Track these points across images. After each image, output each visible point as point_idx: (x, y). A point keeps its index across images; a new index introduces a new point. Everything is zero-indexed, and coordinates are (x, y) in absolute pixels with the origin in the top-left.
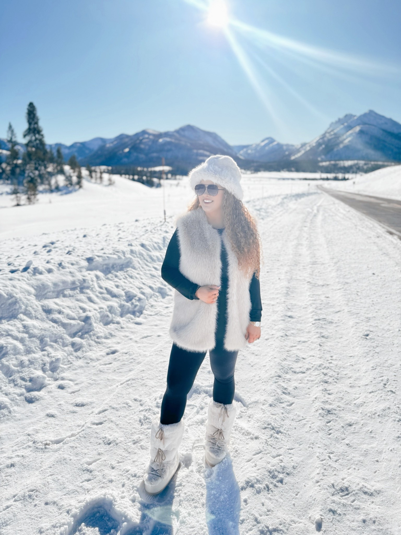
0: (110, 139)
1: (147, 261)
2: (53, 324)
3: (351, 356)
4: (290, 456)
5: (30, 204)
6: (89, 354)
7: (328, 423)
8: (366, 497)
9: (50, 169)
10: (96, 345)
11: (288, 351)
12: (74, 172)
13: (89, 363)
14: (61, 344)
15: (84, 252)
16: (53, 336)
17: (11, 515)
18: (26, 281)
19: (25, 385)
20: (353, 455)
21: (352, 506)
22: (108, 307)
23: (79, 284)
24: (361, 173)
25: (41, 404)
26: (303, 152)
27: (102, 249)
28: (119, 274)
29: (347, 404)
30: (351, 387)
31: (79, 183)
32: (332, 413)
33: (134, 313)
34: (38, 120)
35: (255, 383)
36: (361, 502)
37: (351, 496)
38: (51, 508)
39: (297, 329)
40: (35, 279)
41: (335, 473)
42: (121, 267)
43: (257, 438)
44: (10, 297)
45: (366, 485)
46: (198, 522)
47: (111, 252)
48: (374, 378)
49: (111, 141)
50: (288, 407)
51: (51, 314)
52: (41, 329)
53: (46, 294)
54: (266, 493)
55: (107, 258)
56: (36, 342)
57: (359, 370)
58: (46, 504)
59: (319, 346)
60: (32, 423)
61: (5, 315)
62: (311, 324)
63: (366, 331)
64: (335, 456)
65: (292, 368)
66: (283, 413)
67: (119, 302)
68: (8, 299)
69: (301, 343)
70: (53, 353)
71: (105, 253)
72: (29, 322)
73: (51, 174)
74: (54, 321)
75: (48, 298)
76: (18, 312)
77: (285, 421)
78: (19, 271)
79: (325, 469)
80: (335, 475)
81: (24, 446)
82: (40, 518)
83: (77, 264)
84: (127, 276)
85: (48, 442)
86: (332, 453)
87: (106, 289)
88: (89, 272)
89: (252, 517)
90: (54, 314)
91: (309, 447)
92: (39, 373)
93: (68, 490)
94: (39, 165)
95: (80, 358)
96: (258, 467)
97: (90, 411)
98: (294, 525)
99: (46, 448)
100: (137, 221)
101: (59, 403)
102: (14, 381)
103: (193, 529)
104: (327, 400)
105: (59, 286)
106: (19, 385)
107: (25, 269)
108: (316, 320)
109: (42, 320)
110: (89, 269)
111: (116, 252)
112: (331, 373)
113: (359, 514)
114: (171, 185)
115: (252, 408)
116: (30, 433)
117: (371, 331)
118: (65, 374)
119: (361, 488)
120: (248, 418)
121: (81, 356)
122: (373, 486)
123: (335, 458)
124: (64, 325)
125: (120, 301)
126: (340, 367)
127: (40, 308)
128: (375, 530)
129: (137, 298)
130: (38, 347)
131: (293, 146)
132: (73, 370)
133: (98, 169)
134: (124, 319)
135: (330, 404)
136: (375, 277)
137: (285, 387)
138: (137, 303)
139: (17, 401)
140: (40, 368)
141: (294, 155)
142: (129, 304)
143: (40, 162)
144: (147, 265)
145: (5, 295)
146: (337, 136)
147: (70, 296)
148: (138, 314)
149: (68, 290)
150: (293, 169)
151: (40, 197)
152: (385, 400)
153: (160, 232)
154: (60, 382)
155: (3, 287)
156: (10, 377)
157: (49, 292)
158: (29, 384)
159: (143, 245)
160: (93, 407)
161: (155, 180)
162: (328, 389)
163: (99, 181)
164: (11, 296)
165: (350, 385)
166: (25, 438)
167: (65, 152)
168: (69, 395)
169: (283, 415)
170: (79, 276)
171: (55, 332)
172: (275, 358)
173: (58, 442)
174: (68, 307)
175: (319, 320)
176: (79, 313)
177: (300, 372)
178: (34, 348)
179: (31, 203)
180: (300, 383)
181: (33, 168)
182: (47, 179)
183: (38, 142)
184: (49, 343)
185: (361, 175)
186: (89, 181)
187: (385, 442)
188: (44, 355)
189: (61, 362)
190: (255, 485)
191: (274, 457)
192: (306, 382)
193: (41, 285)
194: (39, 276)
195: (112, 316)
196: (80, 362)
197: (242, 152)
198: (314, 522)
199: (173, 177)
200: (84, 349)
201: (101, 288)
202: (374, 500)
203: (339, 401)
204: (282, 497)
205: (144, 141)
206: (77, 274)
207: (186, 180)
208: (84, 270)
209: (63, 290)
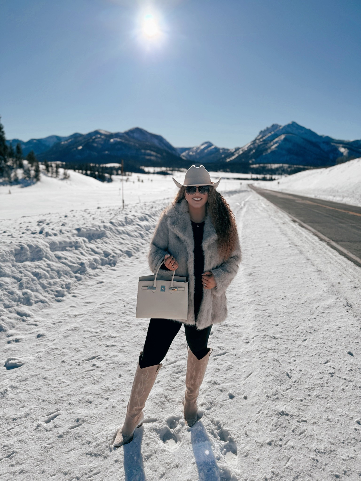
1: (115, 233)
2: (63, 265)
6: (86, 283)
9: (9, 163)
10: (89, 279)
12: (32, 166)
13: (87, 287)
14: (69, 276)
15: (73, 225)
16: (64, 271)
18: (43, 239)
19: (54, 294)
21: (228, 330)
22: (93, 259)
23: (74, 244)
24: (285, 175)
25: (65, 302)
26: (236, 155)
27: (84, 224)
28: (98, 240)
31: (37, 176)
33: (110, 264)
36: (232, 328)
40: (48, 239)
42: (99, 236)
45: (236, 324)
47: (91, 226)
49: (66, 139)
52: (57, 267)
53: (55, 248)
55: (89, 230)
56: (55, 273)
60: (64, 309)
67: (100, 257)
70: (66, 280)
71: (87, 226)
72: (49, 262)
73: (11, 168)
74: (64, 263)
75: (57, 251)
76: (42, 256)
78: (37, 233)
83: (71, 232)
84: (103, 242)
85: (76, 315)
87: (91, 248)
88: (79, 237)
90: (62, 259)
92: (60, 289)
95: (81, 285)
97: (95, 304)
99: (75, 317)
100: (98, 208)
101: (76, 302)
102: (47, 291)
105: (62, 244)
106: (51, 293)
107: (41, 232)
109: (56, 262)
111: (94, 226)
113: (230, 332)
114: (121, 180)
116: (64, 312)
118: (75, 291)
119: (233, 325)
121: (81, 283)
122: (239, 325)
124: (69, 266)
127: (54, 256)
128: (236, 335)
129: (111, 255)
130: (57, 276)
131: (228, 150)
132: (79, 290)
133: (54, 164)
134: (104, 267)
136: (270, 247)
138: (112, 258)
139: (52, 300)
140: (60, 287)
141: (229, 158)
142: (106, 259)
143: (1, 157)
144: (116, 236)
145: (34, 246)
146: (265, 143)
147: (69, 251)
148: (113, 265)
149: (68, 247)
150: (228, 170)
153: (122, 214)
154: (73, 294)
155: (32, 241)
156: (45, 289)
157: (57, 247)
158: (56, 293)
159: (111, 223)
161: (107, 175)
163: (54, 175)
164: (37, 247)
166: (62, 314)
167: (23, 147)
168: (80, 299)
170: (73, 239)
171: (65, 269)
173: (81, 315)
174: (70, 256)
176: (77, 261)
178: (55, 276)
182: (7, 172)
184: (62, 275)
185: (286, 176)
186: (45, 174)
188: (61, 281)
189: (71, 285)
193: (52, 243)
194: (49, 237)
195: (97, 264)
196: (82, 286)
197: (184, 154)
199: (123, 174)
200: (83, 280)
201: (87, 247)
202: (238, 328)
205: (97, 140)
206: (72, 238)
207: (135, 176)
208: (75, 236)
209: (65, 247)
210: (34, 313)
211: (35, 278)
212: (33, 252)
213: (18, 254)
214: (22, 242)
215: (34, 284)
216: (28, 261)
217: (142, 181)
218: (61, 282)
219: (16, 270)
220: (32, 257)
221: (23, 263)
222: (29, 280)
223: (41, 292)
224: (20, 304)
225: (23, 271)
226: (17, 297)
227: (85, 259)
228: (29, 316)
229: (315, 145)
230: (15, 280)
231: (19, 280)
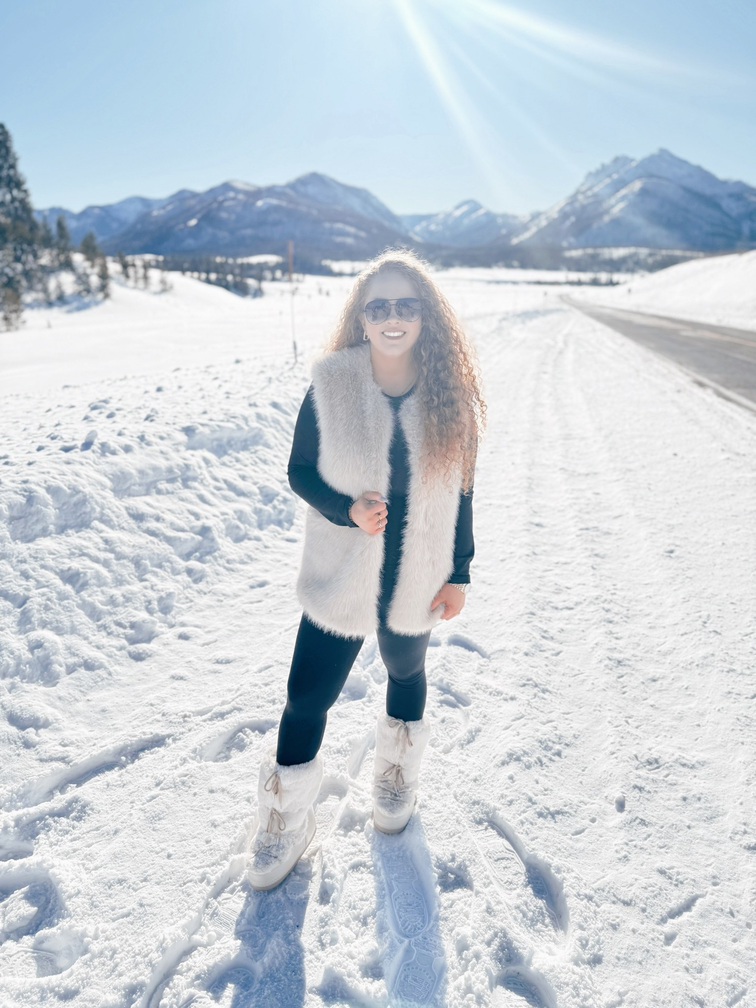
0: (160, 201)
2: (152, 538)
3: (647, 584)
4: (567, 722)
5: (8, 330)
6: (219, 587)
7: (619, 677)
8: (685, 770)
9: (45, 259)
10: (227, 573)
11: (540, 577)
12: (93, 266)
13: (222, 601)
14: (169, 570)
15: (175, 417)
16: (155, 557)
17: (163, 807)
18: (92, 466)
19: (124, 634)
20: (661, 719)
21: (666, 782)
22: (235, 512)
23: (179, 473)
24: (642, 272)
25: (155, 662)
26: (534, 230)
27: (205, 413)
28: (242, 455)
29: (647, 652)
30: (650, 628)
31: (103, 288)
32: (625, 665)
33: (279, 523)
34: (16, 159)
35: (495, 625)
36: (678, 776)
37: (663, 769)
38: (218, 796)
39: (552, 544)
40: (107, 463)
41: (637, 741)
42: (243, 444)
43: (512, 699)
44: (74, 493)
45: (684, 755)
46: (445, 806)
47: (222, 417)
48: (688, 614)
49: (163, 204)
50: (554, 657)
51: (144, 522)
52: (134, 546)
53: (129, 488)
54: (538, 768)
55: (217, 428)
56: (128, 566)
57: (661, 604)
58: (212, 791)
59: (590, 569)
60: (151, 689)
61: (71, 522)
62: (574, 536)
63: (669, 545)
64: (635, 721)
65: (550, 602)
66: (547, 666)
67: (252, 504)
68: (72, 496)
69: (559, 565)
70: (160, 585)
71: (211, 420)
72: (111, 534)
73: (48, 271)
74: (152, 533)
75: (134, 496)
76: (90, 517)
77: (552, 676)
78: (77, 448)
79: (622, 737)
80: (638, 744)
81: (150, 720)
82: (208, 809)
83: (170, 438)
84: (257, 460)
85: (188, 714)
86: (630, 718)
87: (225, 481)
88: (192, 452)
89: (524, 797)
90: (148, 521)
91: (595, 710)
92: (142, 615)
93: (238, 773)
94: (23, 251)
95: (205, 594)
96: (521, 736)
97: (243, 670)
98: (584, 807)
99: (185, 721)
100: (238, 362)
101: (187, 659)
102: (104, 627)
103: (440, 815)
104: (615, 646)
105: (147, 474)
106: (115, 633)
107: (87, 445)
108: (581, 529)
109: (131, 531)
110: (191, 447)
111: (230, 417)
112: (616, 609)
113: (677, 791)
114: (282, 292)
115: (497, 658)
116: (153, 702)
117: (677, 546)
118: (186, 618)
119: (677, 760)
120: (492, 673)
121: (206, 590)
122: (694, 757)
123: (636, 724)
124: (169, 540)
125: (254, 503)
126: (631, 601)
127: (124, 512)
128: (701, 808)
129: (280, 498)
130: (132, 574)
131: (515, 217)
132: (197, 611)
133: (138, 260)
134: (265, 532)
135: (621, 652)
136: (677, 460)
137: (545, 629)
138: (282, 507)
139: (118, 657)
140: (143, 608)
141: (517, 236)
142: (268, 508)
143: (25, 246)
145: (66, 488)
146: (598, 200)
147: (168, 492)
148: (286, 525)
149: (162, 482)
150: (516, 263)
151: (27, 315)
152: (705, 644)
154: (179, 629)
155: (60, 475)
156: (98, 620)
157: (134, 485)
158: (129, 631)
159: (275, 405)
160: (247, 664)
161: (251, 282)
162: (614, 631)
163: (141, 283)
164: (75, 491)
165: (649, 625)
166: (147, 709)
167: (71, 225)
168: (200, 647)
169: (549, 668)
170: (177, 459)
171: (156, 551)
172: (521, 587)
174: (169, 510)
175: (587, 529)
176: (190, 521)
177: (564, 608)
178: (127, 576)
179: (12, 328)
180: (567, 624)
181: (11, 259)
182: (40, 280)
183: (17, 204)
184: (150, 568)
185: (643, 276)
186: (122, 285)
187: (709, 700)
188: (146, 588)
189: (176, 598)
190: (522, 758)
191: (544, 724)
192: (578, 622)
193: (119, 473)
194: (111, 458)
195: (245, 527)
196: (206, 600)
197: (418, 228)
198: (614, 802)
199: (286, 277)
200: (209, 579)
201: (216, 479)
202: (697, 774)
203: (634, 649)
204: (563, 773)
205: (227, 204)
206: (173, 455)
207: (311, 282)
208: (182, 448)
209: (155, 482)
210: (64, 711)
211: (68, 588)
212: (65, 507)
213: (20, 518)
214: (31, 478)
215: (65, 608)
216: (50, 535)
217: (328, 294)
218: (145, 591)
219: (11, 570)
220: (63, 522)
221: (30, 545)
222: (49, 599)
223: (86, 632)
224: (20, 684)
225: (31, 573)
226: (12, 662)
227: (211, 517)
228: (46, 725)
229: (711, 202)
230: (8, 604)
231: (21, 602)
